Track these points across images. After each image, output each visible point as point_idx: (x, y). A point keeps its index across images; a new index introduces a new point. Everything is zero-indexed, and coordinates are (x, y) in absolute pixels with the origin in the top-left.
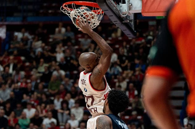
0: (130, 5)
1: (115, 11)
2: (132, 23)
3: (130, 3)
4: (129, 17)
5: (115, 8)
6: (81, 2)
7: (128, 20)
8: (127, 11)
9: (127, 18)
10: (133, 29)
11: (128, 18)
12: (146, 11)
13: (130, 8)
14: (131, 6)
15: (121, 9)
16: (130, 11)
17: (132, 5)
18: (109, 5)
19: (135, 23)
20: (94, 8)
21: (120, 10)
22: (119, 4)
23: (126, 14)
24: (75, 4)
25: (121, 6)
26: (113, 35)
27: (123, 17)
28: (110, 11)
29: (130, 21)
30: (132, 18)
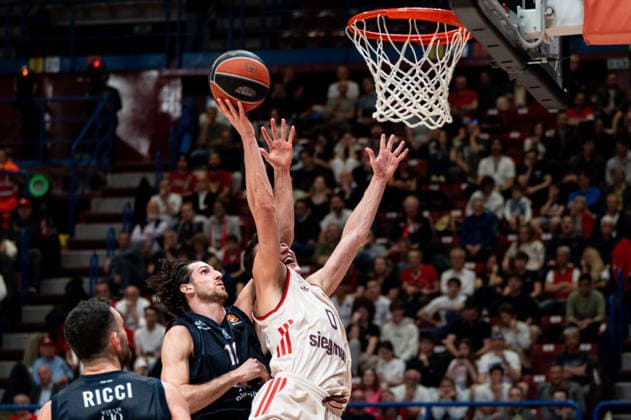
0: (549, 11)
1: (503, 30)
2: (556, 66)
3: (547, 8)
4: (547, 47)
5: (503, 22)
6: (405, 9)
7: (544, 56)
8: (539, 29)
9: (540, 51)
10: (560, 83)
11: (544, 52)
12: (597, 29)
13: (548, 20)
14: (552, 17)
15: (523, 24)
16: (548, 31)
17: (553, 11)
18: (487, 14)
19: (565, 65)
20: (442, 26)
21: (519, 28)
22: (516, 11)
23: (536, 40)
24: (386, 17)
25: (522, 17)
26: (502, 102)
27: (529, 49)
28: (489, 30)
29: (549, 59)
30: (555, 49)
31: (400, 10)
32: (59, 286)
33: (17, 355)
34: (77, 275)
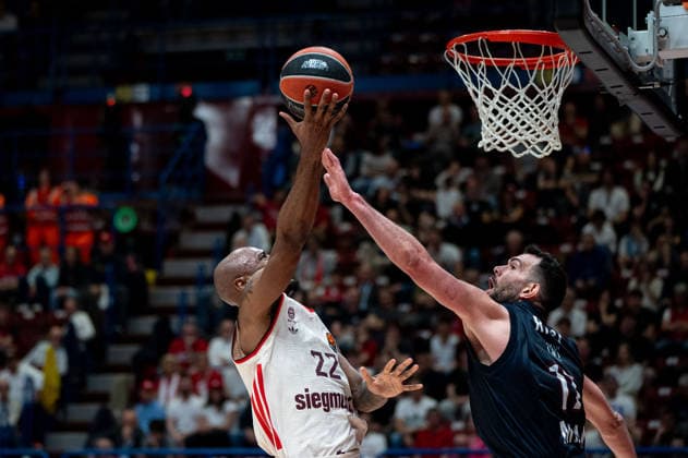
0: (662, 32)
1: (613, 54)
2: (670, 91)
3: (661, 28)
4: (660, 71)
5: (613, 44)
6: (508, 32)
7: (657, 80)
8: (651, 52)
9: (652, 74)
10: (674, 110)
11: (656, 76)
13: (661, 42)
14: (666, 38)
15: (634, 46)
16: (661, 54)
17: (666, 32)
18: (595, 36)
19: (680, 88)
20: (547, 49)
21: (629, 51)
22: (626, 34)
23: (648, 63)
24: (487, 40)
25: (633, 39)
26: (617, 130)
27: (640, 73)
28: (596, 54)
29: (662, 84)
30: (669, 73)
31: (503, 32)
32: (146, 325)
33: (103, 398)
34: (165, 313)
